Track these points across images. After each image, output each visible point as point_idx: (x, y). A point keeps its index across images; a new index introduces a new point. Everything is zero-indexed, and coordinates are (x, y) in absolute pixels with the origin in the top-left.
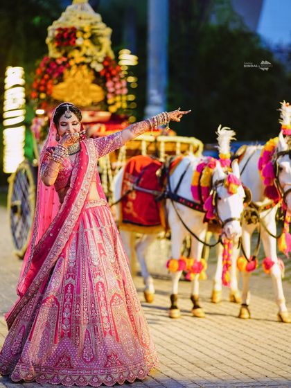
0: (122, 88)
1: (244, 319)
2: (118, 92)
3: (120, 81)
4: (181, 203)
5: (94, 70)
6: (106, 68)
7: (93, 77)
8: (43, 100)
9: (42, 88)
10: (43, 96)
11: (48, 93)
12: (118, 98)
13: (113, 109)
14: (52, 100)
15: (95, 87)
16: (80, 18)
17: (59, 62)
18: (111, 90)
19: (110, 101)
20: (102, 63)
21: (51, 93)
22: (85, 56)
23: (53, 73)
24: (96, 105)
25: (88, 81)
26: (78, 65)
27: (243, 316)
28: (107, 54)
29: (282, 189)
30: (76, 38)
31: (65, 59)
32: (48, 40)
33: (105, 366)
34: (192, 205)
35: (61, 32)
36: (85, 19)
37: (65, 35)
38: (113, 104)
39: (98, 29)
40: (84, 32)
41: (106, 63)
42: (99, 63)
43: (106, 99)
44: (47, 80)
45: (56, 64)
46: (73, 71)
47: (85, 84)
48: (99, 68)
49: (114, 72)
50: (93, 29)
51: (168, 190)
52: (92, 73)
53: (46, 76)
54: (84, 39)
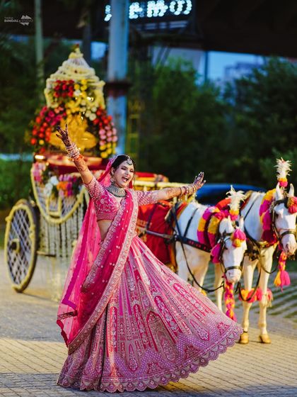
0: (112, 136)
1: (244, 344)
2: (109, 140)
3: (111, 130)
4: (191, 245)
5: (88, 119)
6: (99, 117)
7: (86, 126)
8: (41, 146)
9: (41, 135)
10: (42, 142)
11: (47, 139)
12: (109, 145)
13: (104, 155)
14: (50, 146)
15: (88, 134)
16: (76, 72)
17: (57, 111)
18: (103, 137)
19: (102, 148)
20: (96, 113)
21: (49, 139)
22: (81, 106)
23: (51, 122)
24: (89, 151)
25: (82, 129)
26: (73, 114)
27: (243, 341)
28: (100, 104)
29: (278, 232)
30: (74, 90)
31: (62, 109)
32: (46, 91)
33: (148, 373)
34: (200, 246)
35: (60, 85)
36: (81, 73)
37: (64, 88)
38: (105, 151)
39: (93, 82)
40: (81, 85)
41: (99, 113)
42: (92, 112)
43: (98, 146)
44: (46, 128)
45: (55, 113)
46: (68, 120)
47: (80, 131)
48: (93, 117)
49: (106, 122)
50: (88, 82)
51: (178, 234)
52: (86, 121)
53: (45, 124)
54: (81, 91)
